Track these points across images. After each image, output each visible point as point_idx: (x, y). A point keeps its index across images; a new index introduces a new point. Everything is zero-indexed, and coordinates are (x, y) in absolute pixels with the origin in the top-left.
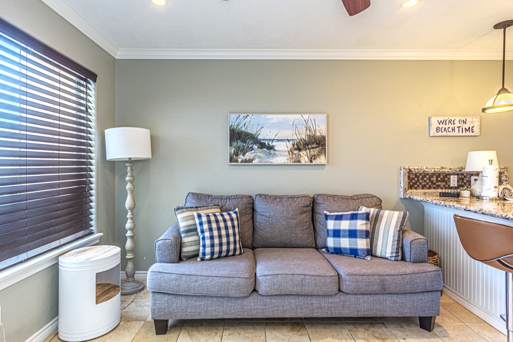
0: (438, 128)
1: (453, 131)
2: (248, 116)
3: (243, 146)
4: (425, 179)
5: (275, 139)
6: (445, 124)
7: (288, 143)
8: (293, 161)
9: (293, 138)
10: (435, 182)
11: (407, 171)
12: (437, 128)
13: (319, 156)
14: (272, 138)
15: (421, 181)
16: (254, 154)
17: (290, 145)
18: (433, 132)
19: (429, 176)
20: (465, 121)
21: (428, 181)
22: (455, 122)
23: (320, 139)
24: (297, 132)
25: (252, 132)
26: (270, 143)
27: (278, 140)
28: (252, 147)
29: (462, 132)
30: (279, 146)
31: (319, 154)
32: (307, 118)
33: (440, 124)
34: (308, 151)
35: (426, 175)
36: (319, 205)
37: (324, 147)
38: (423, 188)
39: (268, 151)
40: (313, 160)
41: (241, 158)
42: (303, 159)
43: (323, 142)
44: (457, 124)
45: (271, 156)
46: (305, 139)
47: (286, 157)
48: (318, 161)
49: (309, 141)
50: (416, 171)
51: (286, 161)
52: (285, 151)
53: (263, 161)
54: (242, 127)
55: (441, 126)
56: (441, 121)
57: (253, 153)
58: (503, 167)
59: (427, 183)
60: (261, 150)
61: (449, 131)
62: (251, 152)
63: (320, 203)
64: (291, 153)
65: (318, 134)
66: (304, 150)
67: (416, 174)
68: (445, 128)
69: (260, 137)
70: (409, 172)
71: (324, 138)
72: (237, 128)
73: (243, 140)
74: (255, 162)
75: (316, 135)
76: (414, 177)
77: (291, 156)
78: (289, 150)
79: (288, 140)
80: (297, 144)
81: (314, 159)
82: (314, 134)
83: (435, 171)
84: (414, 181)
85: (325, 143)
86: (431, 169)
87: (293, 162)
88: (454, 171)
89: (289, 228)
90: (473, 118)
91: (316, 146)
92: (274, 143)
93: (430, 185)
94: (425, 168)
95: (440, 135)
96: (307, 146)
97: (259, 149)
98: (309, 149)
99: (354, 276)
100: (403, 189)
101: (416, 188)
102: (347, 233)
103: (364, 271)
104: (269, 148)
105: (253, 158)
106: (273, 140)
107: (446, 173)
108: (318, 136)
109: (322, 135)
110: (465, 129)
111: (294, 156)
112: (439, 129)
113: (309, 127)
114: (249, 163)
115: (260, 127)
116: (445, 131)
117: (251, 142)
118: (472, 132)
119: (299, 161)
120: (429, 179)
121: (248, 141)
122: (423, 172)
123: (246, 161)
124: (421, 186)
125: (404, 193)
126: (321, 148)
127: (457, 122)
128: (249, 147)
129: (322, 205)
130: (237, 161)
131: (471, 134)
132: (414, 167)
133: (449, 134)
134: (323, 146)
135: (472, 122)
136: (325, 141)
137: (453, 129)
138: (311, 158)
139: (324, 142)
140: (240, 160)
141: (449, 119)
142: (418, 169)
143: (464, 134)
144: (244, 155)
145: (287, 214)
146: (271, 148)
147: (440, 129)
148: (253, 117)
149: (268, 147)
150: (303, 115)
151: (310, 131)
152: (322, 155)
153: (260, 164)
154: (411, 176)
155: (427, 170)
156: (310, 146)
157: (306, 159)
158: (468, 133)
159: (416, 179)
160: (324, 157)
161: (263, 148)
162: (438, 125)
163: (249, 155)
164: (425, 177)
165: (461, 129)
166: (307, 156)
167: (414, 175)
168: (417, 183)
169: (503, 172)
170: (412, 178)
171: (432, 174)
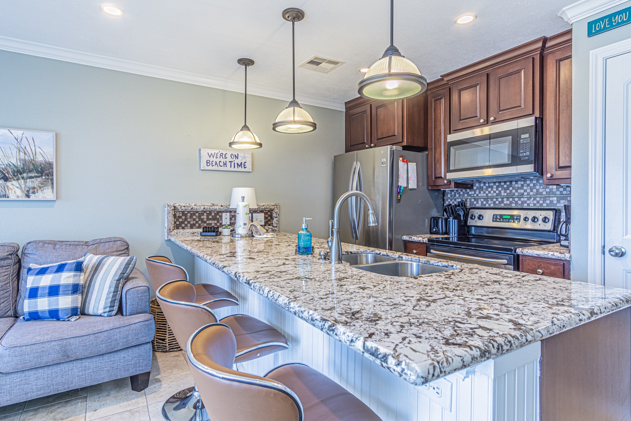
1: (225, 165)
4: (194, 217)
6: (216, 158)
10: (205, 220)
11: (171, 209)
12: (207, 161)
13: (42, 189)
15: (189, 220)
18: (204, 165)
19: (199, 214)
20: (237, 156)
21: (197, 220)
22: (227, 156)
23: (42, 165)
29: (234, 168)
31: (41, 186)
32: (20, 136)
33: (210, 157)
34: (22, 181)
35: (195, 212)
36: (27, 256)
37: (50, 177)
38: (191, 227)
40: (30, 194)
42: (13, 192)
43: (48, 170)
44: (229, 159)
46: (16, 164)
48: (40, 196)
49: (23, 168)
50: (183, 208)
55: (211, 159)
56: (212, 154)
58: (274, 204)
59: (197, 222)
61: (221, 165)
63: (29, 254)
65: (39, 159)
66: (14, 180)
67: (183, 212)
68: (216, 162)
70: (174, 210)
71: (50, 165)
75: (36, 160)
76: (181, 215)
81: (34, 193)
82: (32, 158)
83: (204, 208)
84: (181, 220)
85: (53, 172)
86: (200, 206)
88: (226, 208)
90: (244, 154)
91: (36, 175)
93: (199, 224)
94: (193, 204)
95: (210, 169)
96: (20, 175)
98: (24, 179)
99: (17, 349)
100: (167, 229)
101: (183, 228)
102: (47, 291)
103: (38, 338)
107: (217, 210)
108: (39, 162)
109: (47, 160)
110: (238, 164)
112: (209, 163)
113: (24, 148)
116: (216, 165)
118: (245, 168)
119: (5, 196)
120: (199, 217)
122: (191, 209)
124: (189, 225)
125: (168, 234)
126: (45, 178)
127: (228, 156)
129: (31, 256)
131: (243, 169)
132: (181, 204)
133: (220, 168)
134: (48, 176)
135: (244, 157)
136: (53, 169)
137: (225, 163)
139: (51, 170)
141: (221, 153)
142: (185, 206)
143: (236, 169)
147: (211, 163)
150: (11, 131)
151: (25, 153)
152: (46, 188)
154: (178, 215)
155: (195, 207)
156: (25, 175)
157: (19, 192)
158: (240, 169)
159: (183, 217)
160: (50, 190)
162: (209, 159)
164: (194, 214)
165: (233, 163)
166: (21, 188)
167: (181, 213)
168: (184, 222)
169: (274, 209)
170: (179, 217)
171: (202, 211)
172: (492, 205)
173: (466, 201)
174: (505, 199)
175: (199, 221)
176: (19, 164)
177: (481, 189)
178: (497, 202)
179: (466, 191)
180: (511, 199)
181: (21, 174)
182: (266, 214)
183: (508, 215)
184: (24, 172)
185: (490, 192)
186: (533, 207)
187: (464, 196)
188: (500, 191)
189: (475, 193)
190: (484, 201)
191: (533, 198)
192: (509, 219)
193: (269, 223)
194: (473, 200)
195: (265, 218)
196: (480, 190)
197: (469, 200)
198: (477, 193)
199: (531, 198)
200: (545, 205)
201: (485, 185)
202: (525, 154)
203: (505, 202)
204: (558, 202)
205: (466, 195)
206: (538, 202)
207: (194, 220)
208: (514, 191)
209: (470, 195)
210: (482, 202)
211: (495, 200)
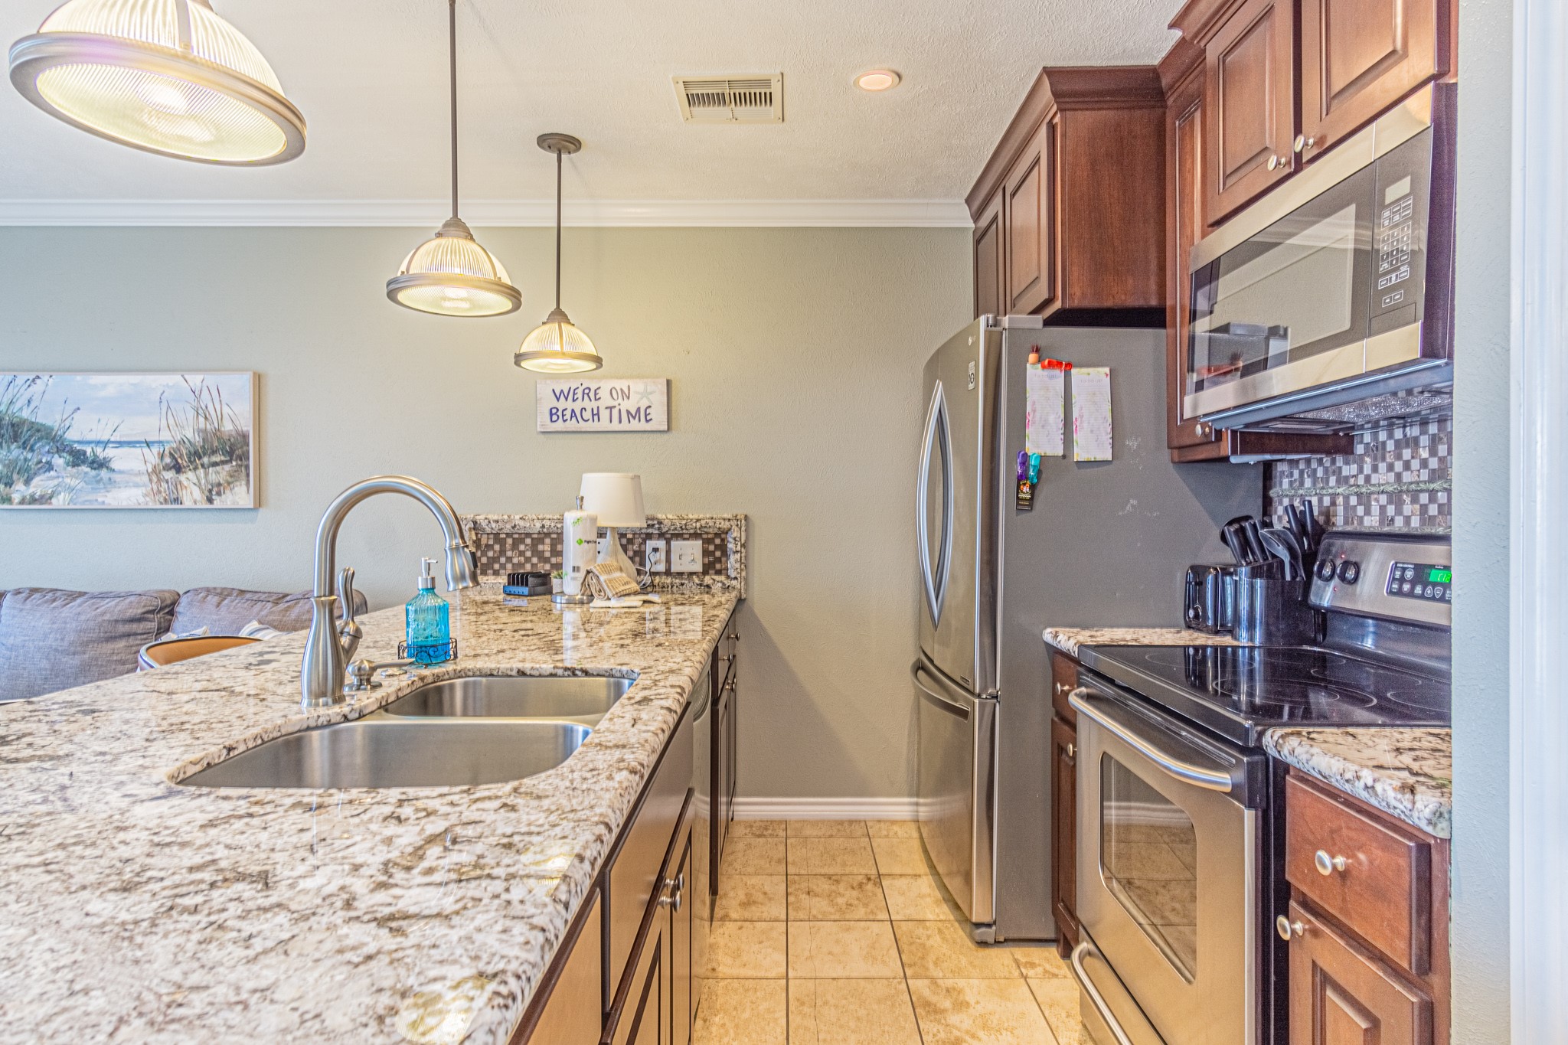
0: (554, 411)
1: (596, 418)
2: (38, 377)
3: (26, 460)
4: (522, 547)
5: (112, 439)
6: (574, 400)
7: (146, 450)
8: (162, 500)
9: (162, 439)
10: (547, 554)
11: (467, 527)
12: (551, 410)
13: (232, 486)
14: (105, 438)
15: (509, 554)
16: (56, 482)
17: (152, 456)
18: (544, 422)
19: (533, 539)
20: (626, 392)
21: (528, 554)
22: (600, 393)
23: (232, 439)
24: (171, 422)
25: (48, 422)
26: (99, 450)
27: (121, 444)
28: (49, 463)
29: (620, 422)
30: (124, 460)
31: (230, 480)
32: (199, 384)
33: (558, 399)
34: (201, 471)
35: (523, 536)
37: (245, 463)
39: (94, 473)
40: (213, 497)
41: (19, 490)
42: (189, 494)
43: (242, 447)
44: (606, 400)
45: (101, 486)
46: (192, 440)
47: (143, 490)
49: (204, 446)
50: (494, 525)
51: (142, 500)
52: (139, 473)
53: (80, 500)
54: (21, 409)
55: (562, 404)
56: (562, 391)
57: (53, 478)
58: (730, 516)
59: (528, 560)
60: (74, 470)
61: (585, 418)
62: (47, 474)
64: (155, 479)
65: (228, 427)
66: (190, 470)
67: (497, 535)
68: (573, 411)
69: (71, 435)
70: (474, 529)
71: (245, 437)
72: (10, 412)
73: (24, 443)
74: (59, 502)
75: (223, 429)
76: (491, 542)
77: (155, 487)
78: (150, 470)
79: (148, 444)
80: (171, 454)
81: (219, 494)
82: (217, 427)
83: (543, 527)
84: (490, 554)
85: (248, 452)
86: (533, 520)
87: (161, 503)
89: (57, 677)
90: (646, 384)
91: (223, 458)
92: (110, 452)
94: (517, 517)
95: (560, 429)
97: (69, 468)
98: (205, 468)
101: (496, 573)
104: (95, 465)
105: (53, 493)
106: (106, 444)
108: (227, 433)
109: (240, 429)
110: (628, 412)
111: (164, 485)
112: (555, 414)
113: (204, 407)
114: (41, 504)
115: (70, 408)
116: (574, 419)
117: (47, 448)
118: (647, 421)
119: (177, 500)
120: (534, 547)
121: (38, 445)
122: (514, 527)
123: (33, 500)
124: (509, 566)
126: (237, 465)
127: (604, 393)
128: (41, 462)
130: (9, 500)
131: (642, 425)
132: (490, 516)
133: (583, 426)
134: (241, 460)
135: (646, 394)
136: (248, 446)
137: (595, 412)
138: (210, 491)
139: (245, 448)
140: (16, 497)
141: (584, 386)
142: (497, 522)
143: (625, 426)
144: (27, 482)
145: (56, 640)
146: (99, 464)
148: (51, 380)
149: (93, 462)
150: (186, 377)
151: (206, 418)
153: (71, 506)
154: (484, 541)
155: (522, 523)
156: (205, 460)
157: (197, 494)
158: (635, 425)
160: (244, 488)
161: (78, 465)
162: (554, 403)
163: (40, 484)
164: (522, 541)
165: (615, 412)
166: (200, 486)
167: (492, 536)
168: (499, 557)
169: (730, 529)
170: (487, 546)
171: (539, 533)
172: (1415, 522)
173: (1333, 503)
175: (533, 556)
176: (198, 440)
177: (1377, 451)
178: (1433, 510)
179: (1333, 462)
181: (200, 458)
182: (707, 541)
184: (205, 455)
185: (1407, 466)
187: (1327, 482)
189: (1361, 470)
190: (1389, 503)
193: (718, 566)
194: (1353, 501)
195: (706, 553)
196: (1375, 459)
197: (1341, 498)
198: (1367, 469)
201: (1390, 436)
205: (1333, 480)
207: (522, 554)
209: (1347, 478)
210: (1383, 508)
211: (1424, 498)
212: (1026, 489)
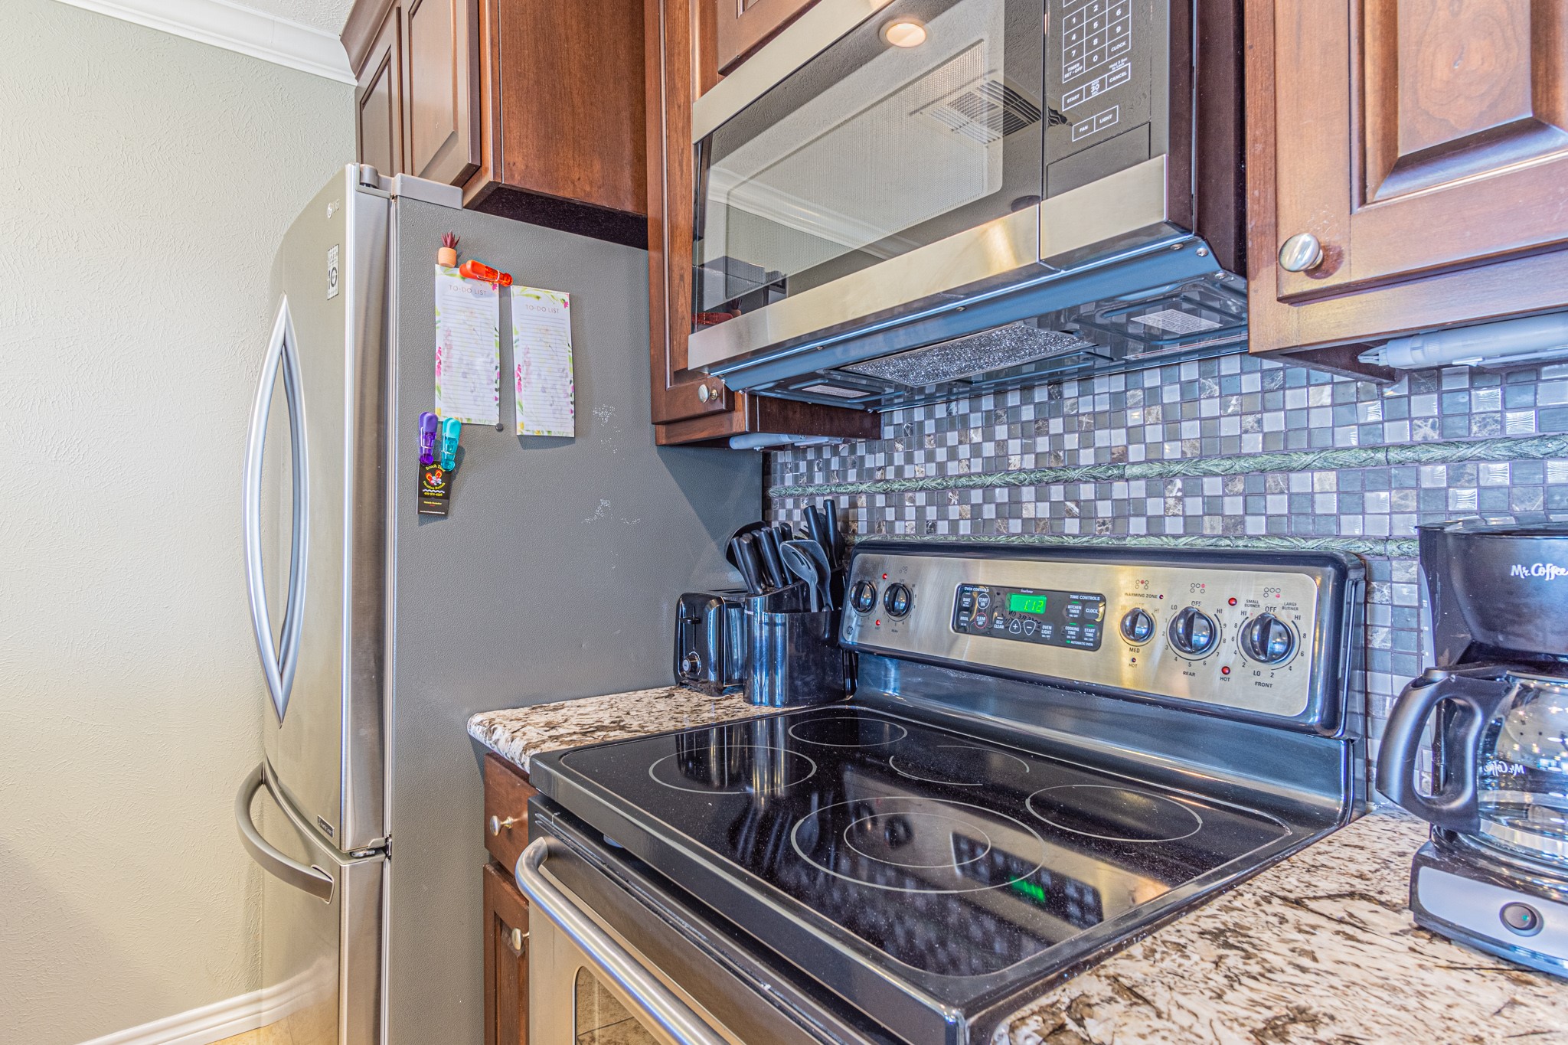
172: (965, 528)
173: (853, 505)
174: (1028, 493)
177: (913, 434)
178: (989, 512)
179: (853, 449)
180: (1057, 492)
183: (1037, 592)
185: (953, 454)
186: (1181, 544)
187: (845, 477)
188: (1001, 445)
189: (890, 461)
190: (929, 503)
191: (1179, 483)
192: (1041, 620)
194: (880, 500)
196: (909, 446)
197: (864, 498)
198: (899, 459)
199: (1167, 478)
200: (1256, 525)
201: (930, 415)
202: (1095, 84)
203: (1028, 511)
204: (1351, 500)
205: (852, 475)
206: (1213, 507)
208: (1071, 441)
209: (871, 471)
210: (920, 511)
211: (976, 496)
212: (435, 480)
